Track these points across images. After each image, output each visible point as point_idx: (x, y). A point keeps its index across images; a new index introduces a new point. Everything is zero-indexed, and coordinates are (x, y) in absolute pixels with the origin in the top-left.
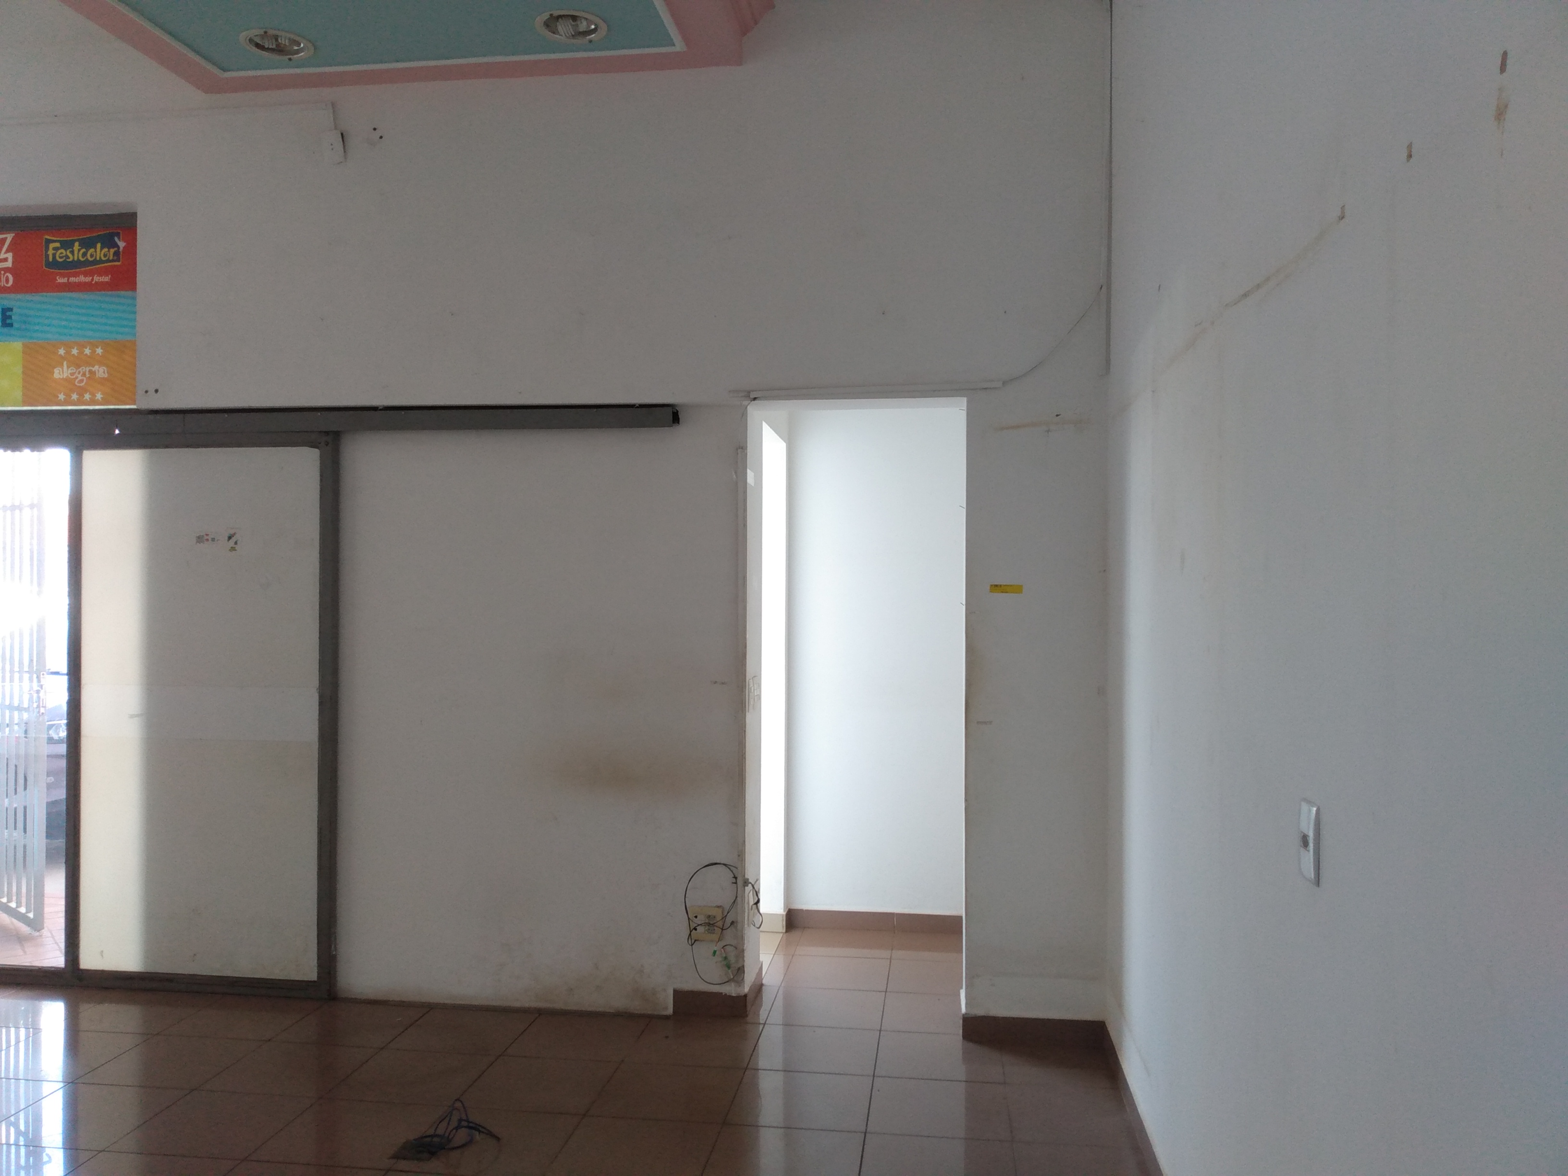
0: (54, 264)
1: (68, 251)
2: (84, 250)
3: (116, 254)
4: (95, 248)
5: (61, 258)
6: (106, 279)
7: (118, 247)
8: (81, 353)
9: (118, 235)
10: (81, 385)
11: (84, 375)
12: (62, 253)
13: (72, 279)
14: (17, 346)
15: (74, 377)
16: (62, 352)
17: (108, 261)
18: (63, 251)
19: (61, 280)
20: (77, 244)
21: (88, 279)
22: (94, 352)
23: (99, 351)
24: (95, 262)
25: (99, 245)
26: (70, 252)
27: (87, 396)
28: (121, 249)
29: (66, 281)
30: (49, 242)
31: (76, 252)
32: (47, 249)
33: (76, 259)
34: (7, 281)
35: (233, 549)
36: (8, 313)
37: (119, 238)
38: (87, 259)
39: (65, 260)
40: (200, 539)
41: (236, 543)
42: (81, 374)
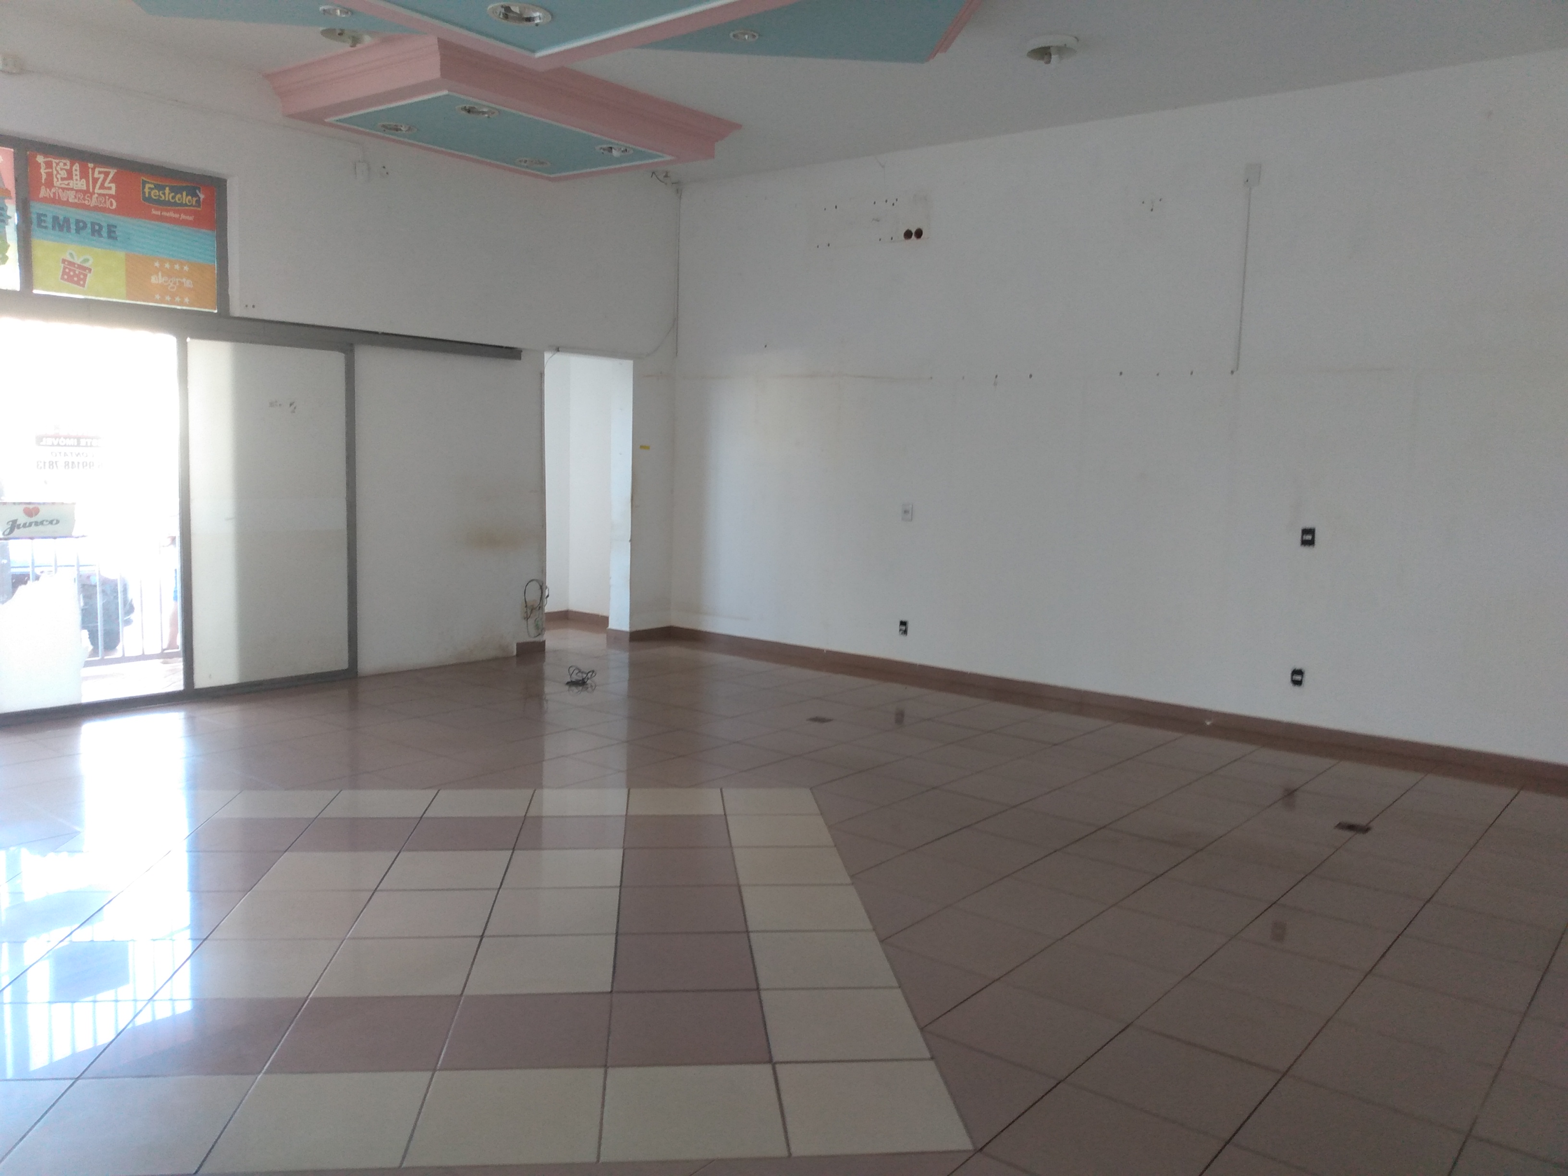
0: (149, 199)
1: (161, 192)
2: (173, 194)
3: (198, 201)
4: (182, 194)
5: (155, 196)
6: (190, 218)
7: (199, 198)
9: (199, 189)
10: (172, 290)
11: (175, 283)
13: (164, 214)
14: (121, 255)
15: (167, 284)
16: (157, 264)
17: (192, 205)
19: (154, 212)
20: (167, 188)
21: (177, 216)
23: (186, 268)
24: (181, 205)
25: (184, 193)
26: (162, 193)
27: (178, 299)
28: (201, 200)
29: (160, 214)
30: (144, 183)
31: (167, 195)
32: (144, 188)
33: (167, 199)
34: (111, 204)
35: (293, 412)
36: (113, 229)
37: (200, 192)
38: (175, 201)
39: (158, 199)
40: (272, 405)
41: (295, 408)
42: (173, 282)
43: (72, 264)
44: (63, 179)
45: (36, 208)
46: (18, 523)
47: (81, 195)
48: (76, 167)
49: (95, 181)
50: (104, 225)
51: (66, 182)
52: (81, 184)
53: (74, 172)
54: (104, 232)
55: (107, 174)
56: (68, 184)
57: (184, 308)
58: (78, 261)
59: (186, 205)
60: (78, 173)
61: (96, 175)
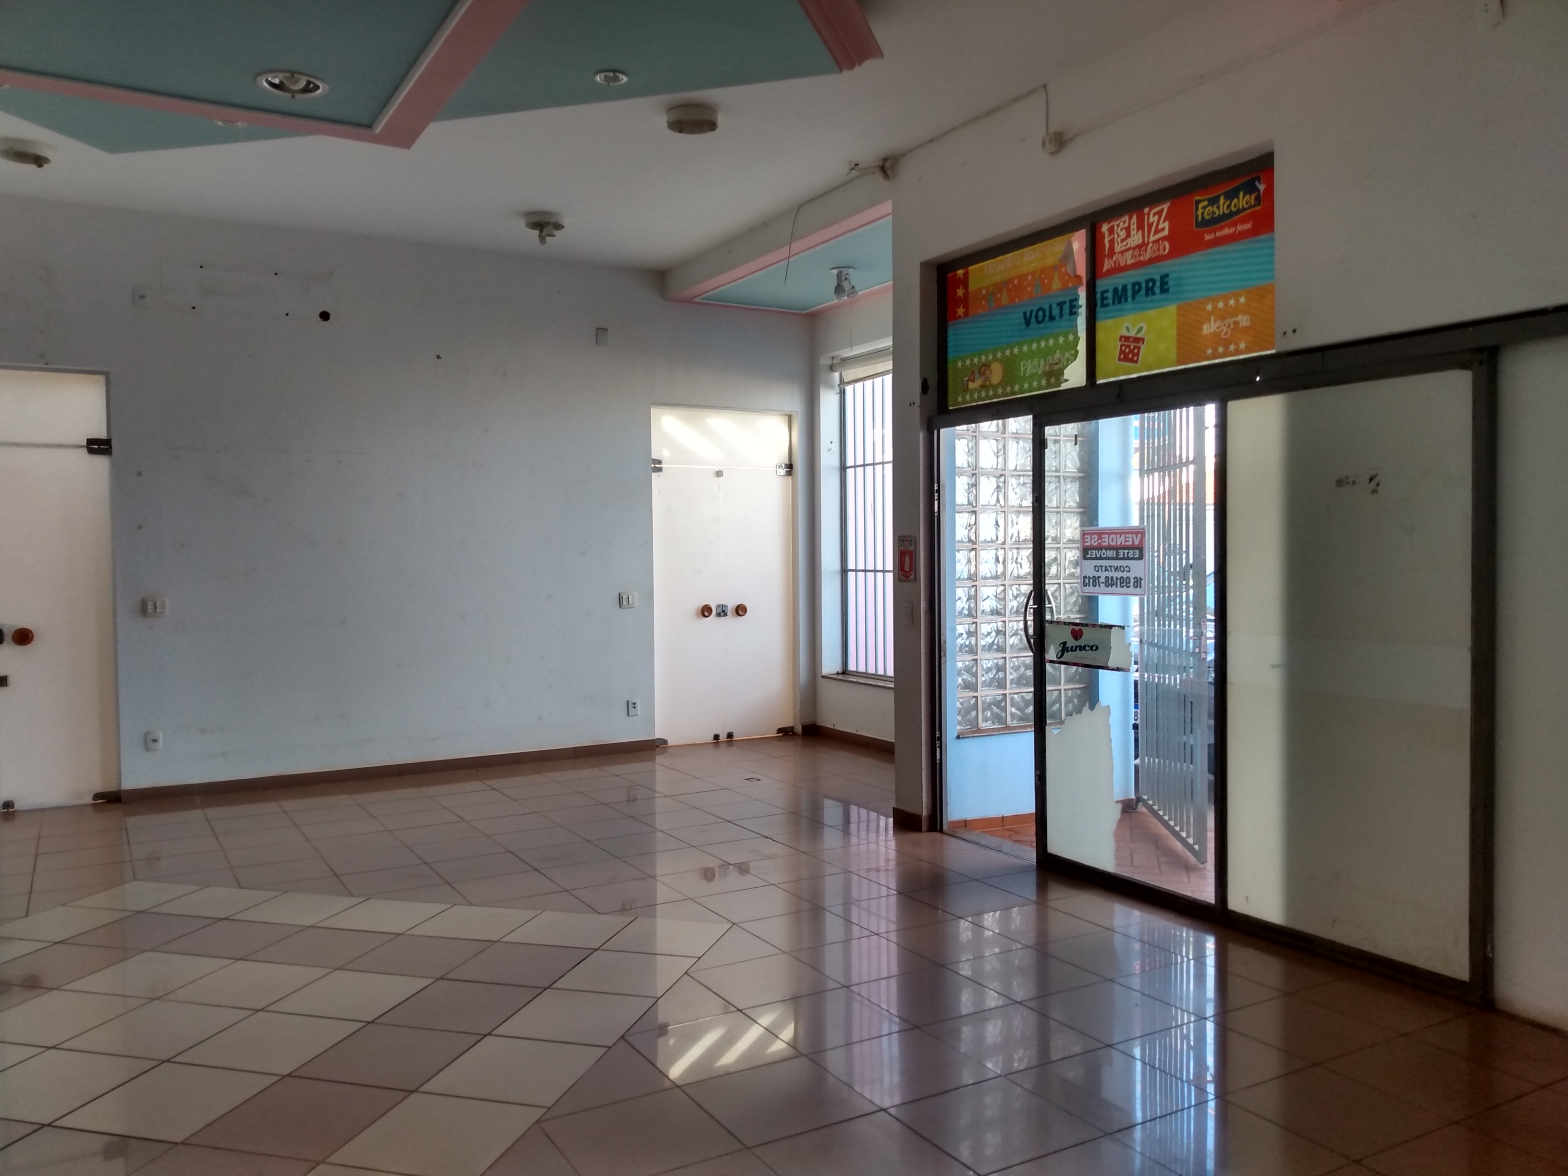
3: (1258, 198)
6: (1248, 226)
7: (1259, 190)
8: (1226, 304)
9: (1258, 179)
10: (1227, 336)
11: (1229, 327)
12: (1209, 210)
13: (1219, 234)
16: (1209, 307)
17: (1250, 207)
18: (1210, 208)
19: (1208, 237)
20: (1222, 198)
21: (1232, 230)
22: (1237, 301)
24: (1239, 211)
25: (1241, 194)
27: (1232, 347)
30: (1198, 202)
33: (1221, 213)
37: (1260, 182)
38: (1231, 211)
39: (1212, 218)
42: (1226, 326)
43: (1127, 339)
44: (1123, 241)
45: (1102, 284)
46: (1067, 646)
47: (1137, 252)
48: (1134, 219)
49: (1150, 226)
50: (1157, 278)
51: (1125, 243)
52: (1136, 238)
53: (1132, 227)
54: (1157, 290)
55: (1160, 213)
56: (1127, 245)
57: (1241, 357)
58: (1132, 333)
59: (1244, 209)
60: (1135, 226)
61: (1151, 220)
